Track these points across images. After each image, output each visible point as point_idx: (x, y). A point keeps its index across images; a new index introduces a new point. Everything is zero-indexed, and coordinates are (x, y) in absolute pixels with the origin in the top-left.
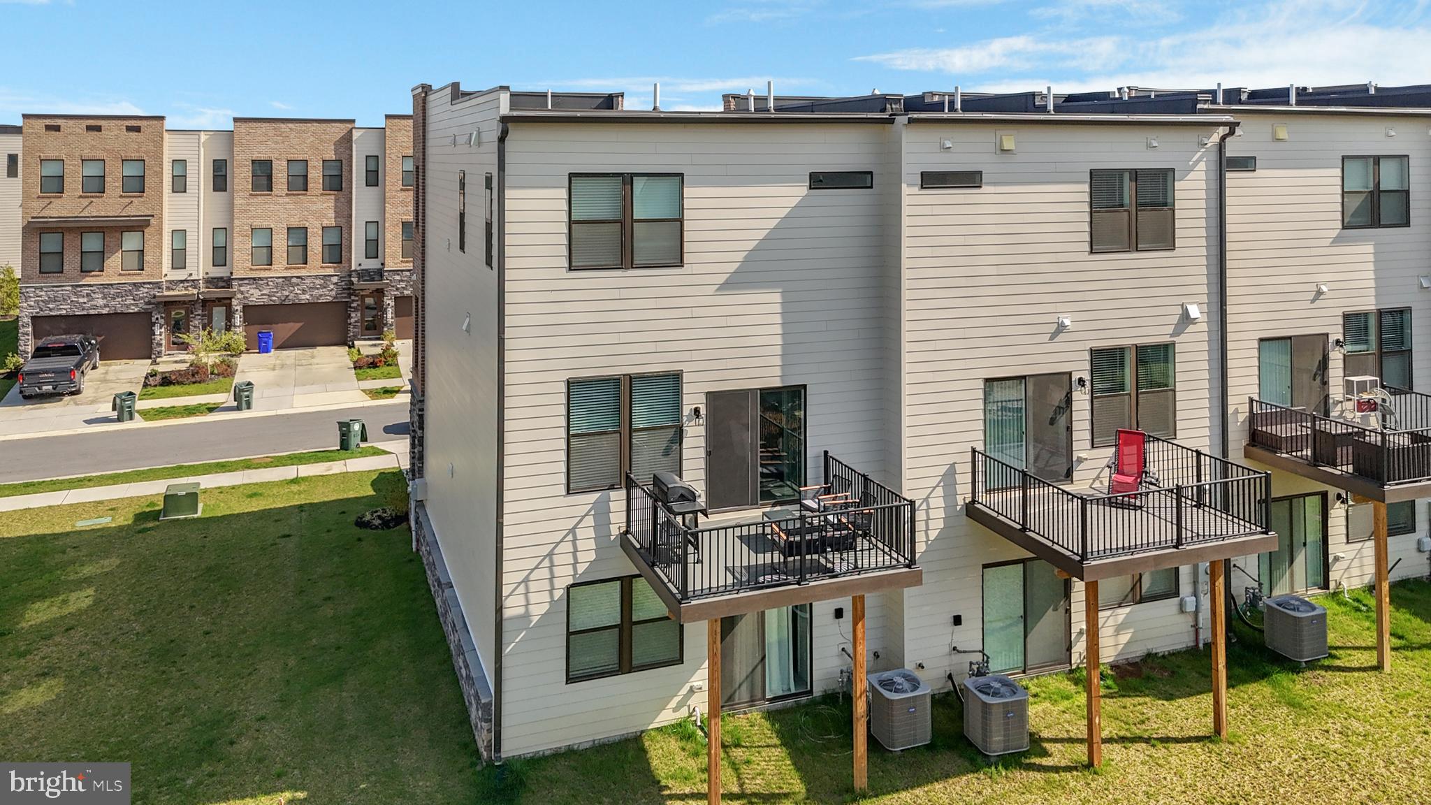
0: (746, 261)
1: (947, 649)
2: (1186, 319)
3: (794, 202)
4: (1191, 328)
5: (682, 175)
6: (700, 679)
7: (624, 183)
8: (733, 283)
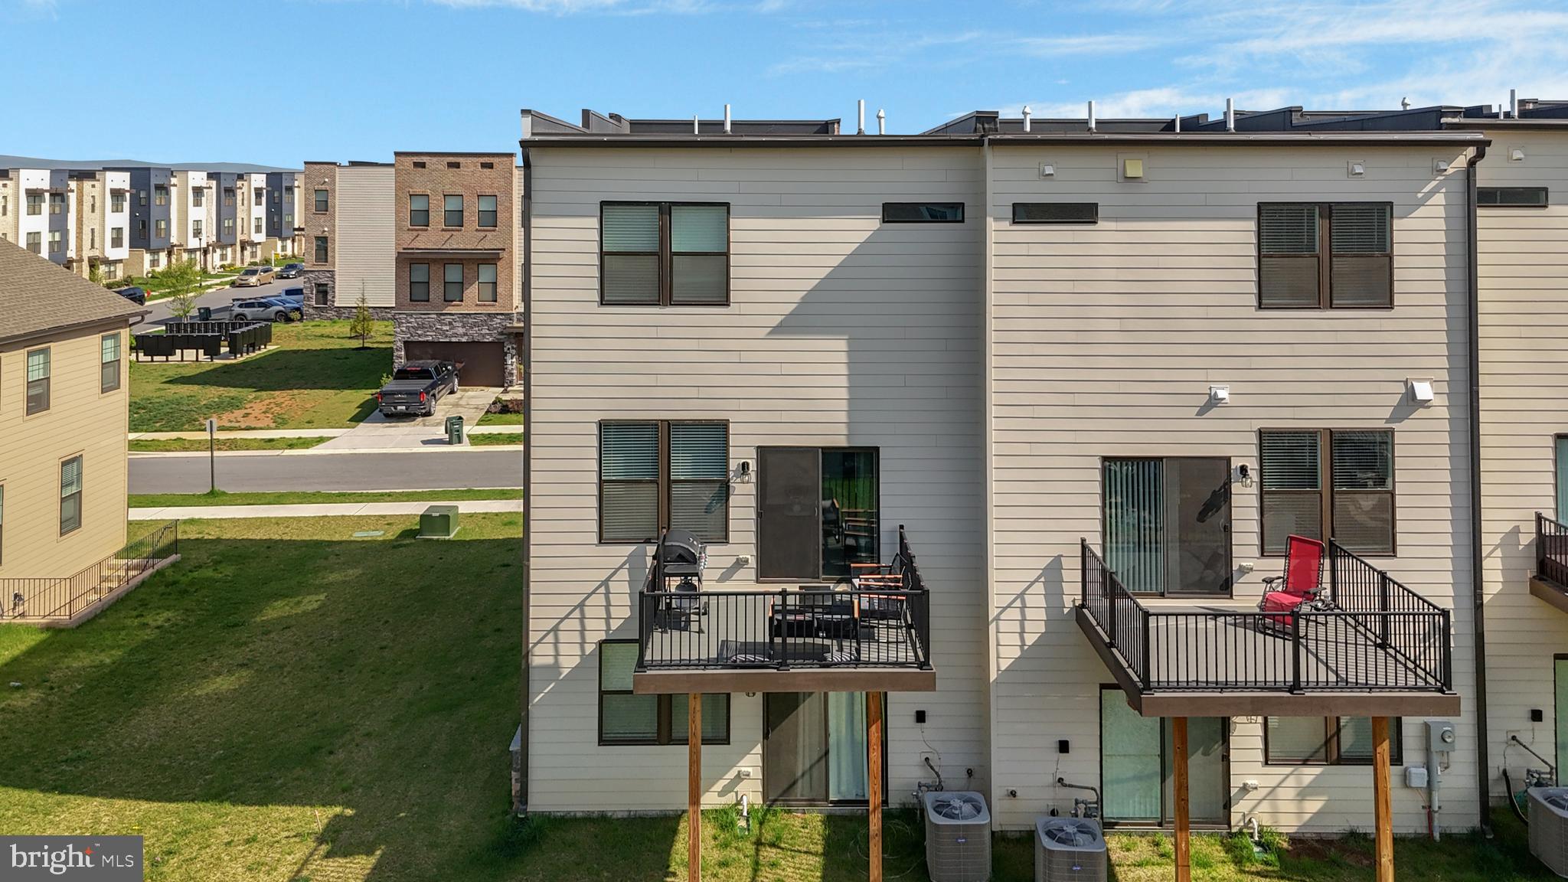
0: (804, 302)
1: (1050, 780)
2: (1410, 402)
3: (864, 236)
4: (1421, 413)
5: (727, 205)
6: (751, 763)
7: (661, 212)
8: (790, 326)
